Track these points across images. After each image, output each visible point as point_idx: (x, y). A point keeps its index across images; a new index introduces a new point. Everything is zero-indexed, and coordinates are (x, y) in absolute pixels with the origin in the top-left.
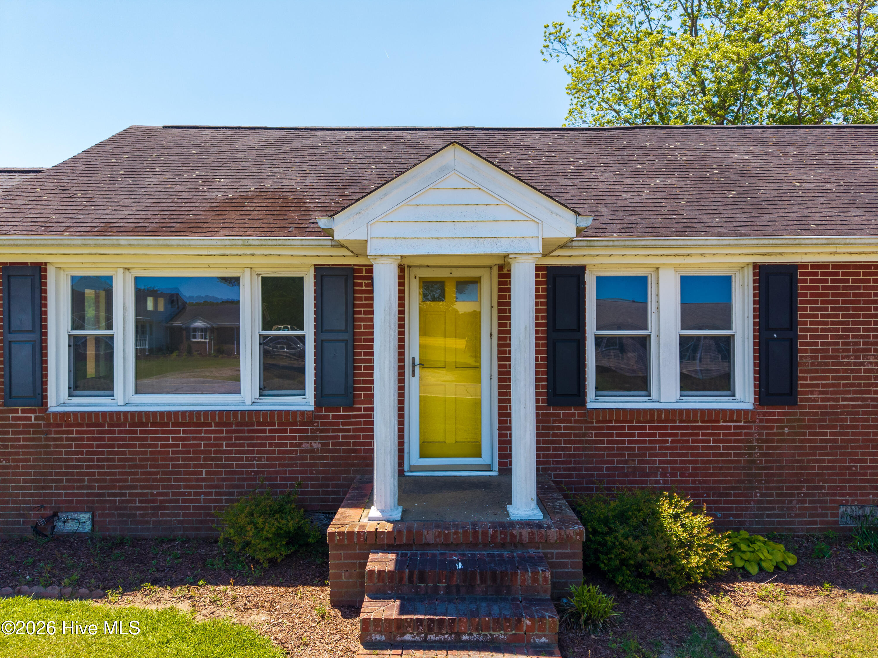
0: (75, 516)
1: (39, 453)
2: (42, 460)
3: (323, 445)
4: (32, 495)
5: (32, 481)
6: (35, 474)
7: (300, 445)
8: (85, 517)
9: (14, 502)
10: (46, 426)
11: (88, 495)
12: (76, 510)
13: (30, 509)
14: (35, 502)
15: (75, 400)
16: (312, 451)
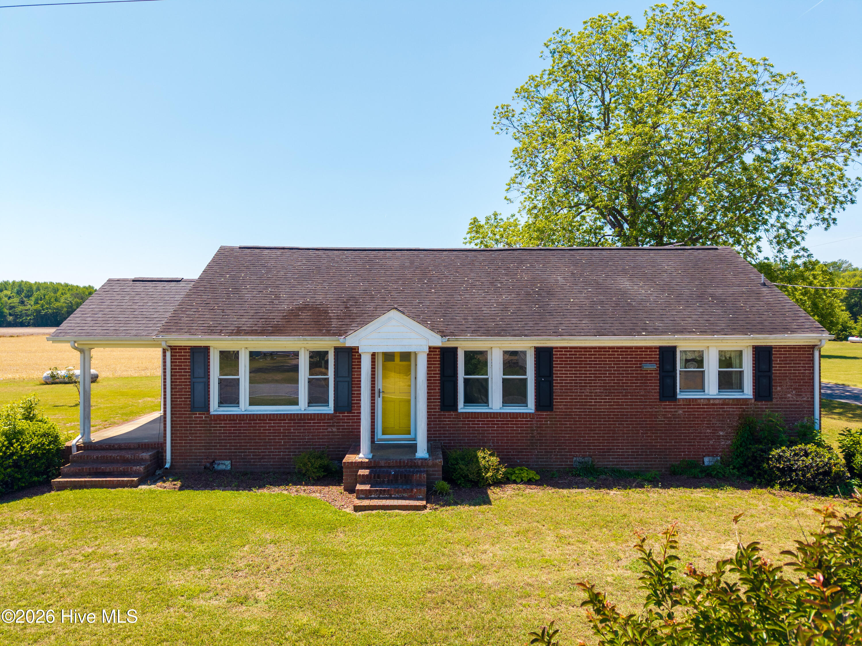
0: (223, 462)
1: (206, 433)
2: (208, 436)
3: (338, 429)
4: (203, 452)
5: (203, 446)
6: (205, 443)
7: (327, 429)
8: (228, 462)
9: (195, 456)
10: (210, 421)
11: (229, 452)
12: (224, 459)
13: (203, 459)
14: (205, 456)
15: (221, 409)
16: (332, 432)
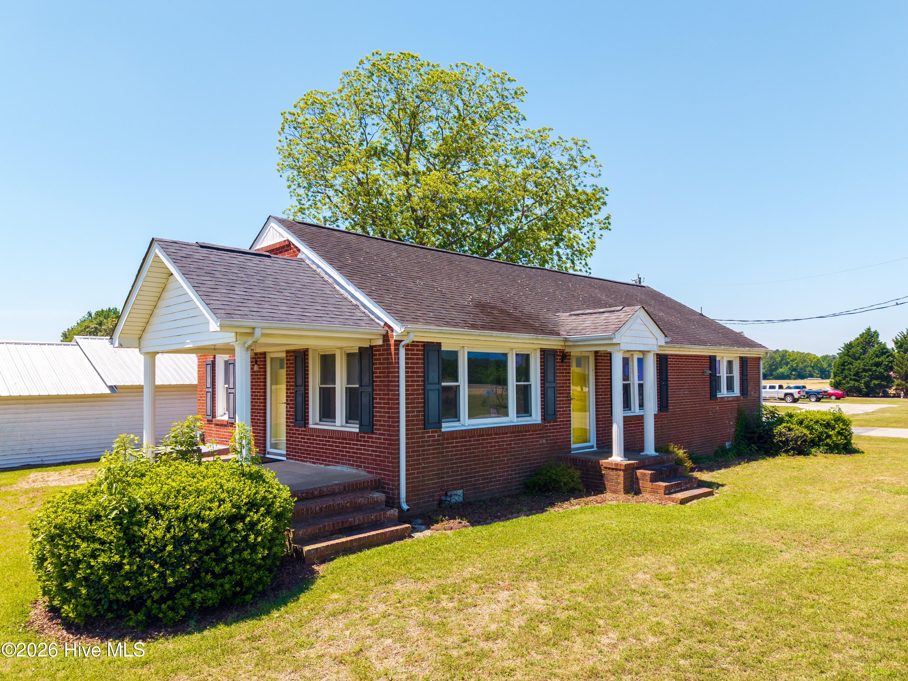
0: (455, 492)
1: (439, 457)
2: (441, 461)
4: (436, 483)
5: (436, 474)
6: (438, 470)
8: (460, 492)
9: (428, 489)
10: (443, 440)
11: (461, 479)
12: (456, 489)
13: (436, 492)
14: (438, 487)
16: (543, 444)
